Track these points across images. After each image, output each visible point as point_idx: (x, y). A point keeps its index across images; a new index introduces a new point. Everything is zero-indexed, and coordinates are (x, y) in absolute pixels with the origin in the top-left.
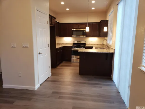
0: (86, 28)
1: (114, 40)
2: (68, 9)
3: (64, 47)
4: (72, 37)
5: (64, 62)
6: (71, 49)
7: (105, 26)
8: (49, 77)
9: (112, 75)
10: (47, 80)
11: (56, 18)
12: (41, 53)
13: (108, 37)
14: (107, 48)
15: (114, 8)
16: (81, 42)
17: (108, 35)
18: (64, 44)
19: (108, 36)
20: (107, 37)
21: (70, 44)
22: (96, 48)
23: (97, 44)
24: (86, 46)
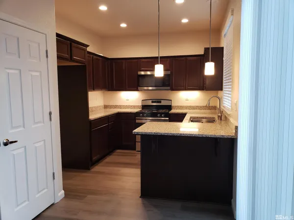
0: (156, 66)
1: (236, 101)
2: (123, 25)
3: (119, 115)
4: (137, 90)
5: (118, 151)
6: (135, 119)
7: (208, 61)
8: (53, 205)
9: (232, 200)
10: (44, 213)
11: (88, 46)
12: (12, 142)
13: (224, 89)
14: (221, 119)
15: (233, 11)
16: (160, 102)
17: (224, 84)
18: (120, 107)
19: (224, 87)
20: (222, 90)
21: (134, 107)
22: (193, 120)
23: (201, 107)
24: (173, 111)
